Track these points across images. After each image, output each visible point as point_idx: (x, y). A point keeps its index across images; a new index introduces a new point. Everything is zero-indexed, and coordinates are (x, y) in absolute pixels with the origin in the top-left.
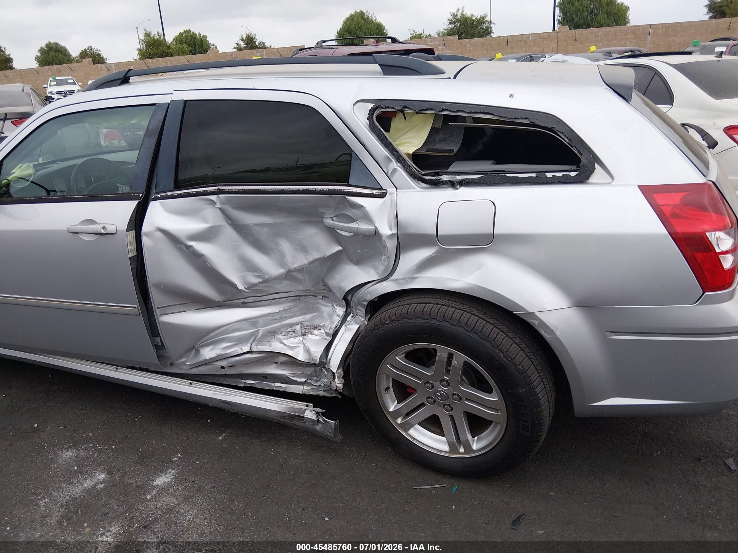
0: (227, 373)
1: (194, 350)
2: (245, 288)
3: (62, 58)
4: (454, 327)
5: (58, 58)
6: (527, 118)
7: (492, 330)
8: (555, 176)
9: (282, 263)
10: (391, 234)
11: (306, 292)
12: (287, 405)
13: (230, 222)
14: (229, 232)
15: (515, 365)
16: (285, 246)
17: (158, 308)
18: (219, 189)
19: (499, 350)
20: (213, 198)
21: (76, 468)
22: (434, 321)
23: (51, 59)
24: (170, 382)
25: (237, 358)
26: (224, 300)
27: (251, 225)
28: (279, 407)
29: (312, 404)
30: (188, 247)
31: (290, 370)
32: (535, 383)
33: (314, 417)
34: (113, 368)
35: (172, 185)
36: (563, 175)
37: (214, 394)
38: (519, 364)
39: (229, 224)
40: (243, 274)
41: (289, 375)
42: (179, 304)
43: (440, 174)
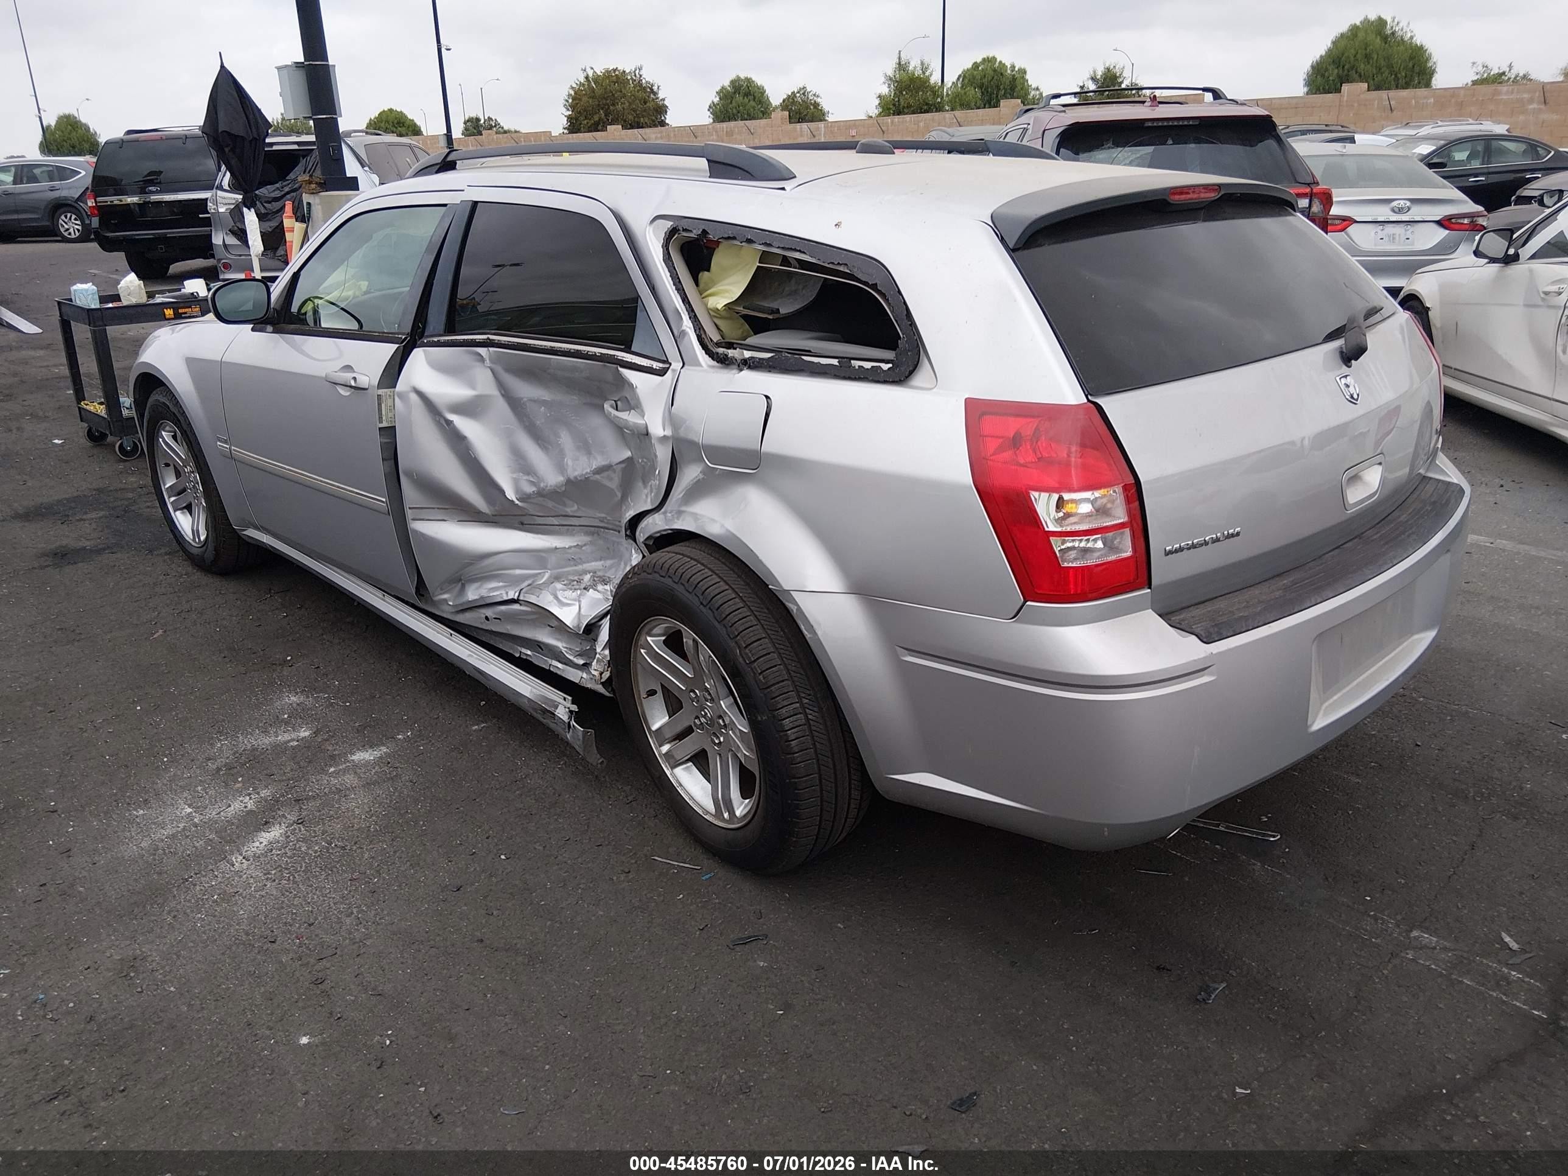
0: (494, 630)
1: (460, 584)
2: (517, 498)
3: (754, 108)
4: (688, 594)
5: (747, 107)
6: (846, 264)
7: (739, 609)
8: (862, 367)
9: (561, 468)
10: (662, 435)
11: (602, 521)
12: (539, 690)
13: (503, 392)
14: (501, 404)
15: (754, 673)
16: (566, 439)
17: (410, 508)
18: (488, 339)
19: (736, 643)
20: (482, 351)
21: (286, 716)
22: (668, 581)
23: (734, 110)
24: (429, 627)
25: (503, 608)
26: (494, 513)
27: (525, 399)
28: (531, 692)
29: (570, 698)
30: (449, 423)
31: (567, 643)
32: (784, 710)
33: (565, 718)
34: (380, 593)
35: (442, 327)
36: (872, 367)
37: (470, 655)
38: (760, 671)
39: (503, 395)
40: (515, 476)
41: (564, 650)
42: (438, 508)
43: (735, 346)
